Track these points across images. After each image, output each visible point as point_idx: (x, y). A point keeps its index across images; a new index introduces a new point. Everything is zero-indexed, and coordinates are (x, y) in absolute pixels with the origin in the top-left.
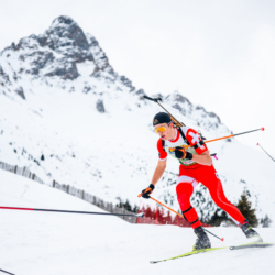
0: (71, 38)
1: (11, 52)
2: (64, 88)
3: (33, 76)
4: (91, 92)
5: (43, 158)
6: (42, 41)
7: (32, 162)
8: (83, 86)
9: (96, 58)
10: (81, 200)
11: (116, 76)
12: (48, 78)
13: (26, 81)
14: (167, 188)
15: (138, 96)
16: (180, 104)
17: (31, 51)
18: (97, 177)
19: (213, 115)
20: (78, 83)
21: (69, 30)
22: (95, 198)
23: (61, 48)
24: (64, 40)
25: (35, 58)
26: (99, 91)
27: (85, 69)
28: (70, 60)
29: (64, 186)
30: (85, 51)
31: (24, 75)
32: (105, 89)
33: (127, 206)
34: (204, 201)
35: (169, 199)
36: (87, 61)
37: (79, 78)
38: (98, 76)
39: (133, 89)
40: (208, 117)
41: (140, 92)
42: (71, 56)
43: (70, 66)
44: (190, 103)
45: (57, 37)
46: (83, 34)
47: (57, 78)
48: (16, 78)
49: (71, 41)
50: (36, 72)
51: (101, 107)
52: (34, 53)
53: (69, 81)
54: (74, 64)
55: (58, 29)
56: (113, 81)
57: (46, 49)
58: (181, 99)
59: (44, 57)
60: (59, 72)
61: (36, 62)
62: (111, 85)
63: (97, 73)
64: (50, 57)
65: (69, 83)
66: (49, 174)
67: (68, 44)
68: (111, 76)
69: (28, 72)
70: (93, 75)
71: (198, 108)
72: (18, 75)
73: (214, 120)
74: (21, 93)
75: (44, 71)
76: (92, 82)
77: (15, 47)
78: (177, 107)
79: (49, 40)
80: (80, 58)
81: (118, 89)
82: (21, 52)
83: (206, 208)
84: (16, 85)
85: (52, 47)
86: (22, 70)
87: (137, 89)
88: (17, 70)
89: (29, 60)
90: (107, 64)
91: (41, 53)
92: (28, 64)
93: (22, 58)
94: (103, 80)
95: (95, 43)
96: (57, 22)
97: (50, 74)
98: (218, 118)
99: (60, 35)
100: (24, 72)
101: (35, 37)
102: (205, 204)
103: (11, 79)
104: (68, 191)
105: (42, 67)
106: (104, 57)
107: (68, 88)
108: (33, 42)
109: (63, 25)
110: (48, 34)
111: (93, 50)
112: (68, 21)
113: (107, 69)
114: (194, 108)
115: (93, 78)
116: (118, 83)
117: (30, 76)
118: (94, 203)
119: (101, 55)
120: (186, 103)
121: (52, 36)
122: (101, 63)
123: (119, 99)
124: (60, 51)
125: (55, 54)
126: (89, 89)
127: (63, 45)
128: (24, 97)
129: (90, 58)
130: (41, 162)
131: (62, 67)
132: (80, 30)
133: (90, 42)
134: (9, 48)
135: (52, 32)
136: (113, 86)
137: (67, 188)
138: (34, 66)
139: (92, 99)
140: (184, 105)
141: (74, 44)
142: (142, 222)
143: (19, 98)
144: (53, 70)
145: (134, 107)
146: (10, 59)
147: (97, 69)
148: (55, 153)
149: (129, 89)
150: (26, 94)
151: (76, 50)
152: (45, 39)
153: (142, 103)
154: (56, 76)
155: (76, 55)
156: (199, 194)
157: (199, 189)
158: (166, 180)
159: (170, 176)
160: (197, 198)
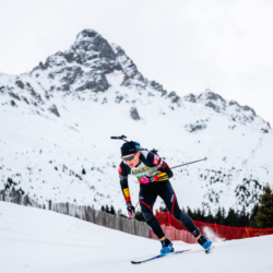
0: (97, 50)
1: (39, 71)
2: (96, 100)
3: (64, 93)
4: (123, 101)
5: (84, 172)
6: (69, 57)
7: (73, 177)
8: (115, 96)
9: (124, 67)
11: (146, 83)
12: (79, 92)
13: (58, 99)
14: (210, 187)
15: (170, 100)
16: (214, 102)
17: (60, 68)
19: (247, 108)
20: (110, 94)
21: (94, 43)
23: (88, 62)
24: (90, 53)
25: (64, 74)
26: (130, 99)
27: (115, 79)
28: (99, 72)
30: (112, 61)
31: (55, 93)
32: (138, 96)
34: (249, 195)
35: (213, 197)
36: (116, 71)
37: (110, 89)
38: (128, 84)
39: (164, 92)
40: (242, 111)
41: (172, 94)
42: (99, 68)
43: (99, 78)
44: (223, 100)
45: (83, 51)
46: (108, 45)
47: (89, 92)
48: (47, 97)
49: (98, 53)
50: (66, 88)
51: (135, 115)
52: (63, 70)
53: (100, 93)
54: (103, 75)
55: (83, 43)
56: (144, 87)
57: (74, 64)
58: (214, 96)
59: (72, 72)
60: (89, 86)
61: (65, 79)
62: (143, 91)
63: (126, 81)
64: (79, 72)
65: (101, 95)
66: (93, 187)
67: (95, 56)
68: (141, 83)
69: (59, 89)
70: (123, 84)
71: (231, 103)
72: (50, 93)
73: (249, 113)
74: (55, 111)
75: (74, 87)
76: (124, 90)
77: (43, 66)
78: (211, 105)
79: (75, 55)
80: (109, 69)
81: (150, 94)
82: (49, 70)
83: (252, 201)
84: (49, 104)
85: (79, 62)
86: (52, 88)
87: (168, 93)
88: (48, 88)
89: (58, 77)
90: (136, 72)
91: (70, 69)
92: (57, 82)
93: (51, 76)
94: (134, 87)
95: (121, 52)
96: (81, 36)
97: (81, 89)
98: (253, 111)
99: (86, 49)
100: (55, 90)
101: (61, 54)
102: (250, 198)
103: (43, 98)
105: (72, 82)
106: (132, 65)
107: (101, 100)
108: (60, 59)
109: (87, 39)
110: (74, 49)
111: (120, 59)
112: (92, 34)
113: (137, 77)
114: (227, 104)
115: (124, 87)
116: (149, 89)
117: (62, 93)
119: (129, 64)
120: (219, 100)
121: (78, 51)
122: (130, 71)
123: (151, 104)
124: (88, 65)
125: (84, 68)
126: (121, 98)
127: (90, 59)
128: (58, 115)
129: (119, 67)
130: (83, 176)
131: (91, 80)
132: (105, 41)
133: (116, 52)
134: (37, 68)
135: (78, 47)
136: (145, 93)
138: (64, 83)
139: (126, 108)
140: (217, 103)
141: (101, 56)
143: (53, 116)
144: (83, 84)
145: (168, 110)
146: (39, 79)
147: (127, 78)
148: (96, 166)
149: (160, 93)
150: (59, 111)
151: (104, 62)
152: (72, 54)
153: (175, 105)
154: (87, 90)
155: (104, 66)
156: (243, 188)
157: (242, 183)
158: (209, 178)
159: (212, 174)
160: (242, 193)
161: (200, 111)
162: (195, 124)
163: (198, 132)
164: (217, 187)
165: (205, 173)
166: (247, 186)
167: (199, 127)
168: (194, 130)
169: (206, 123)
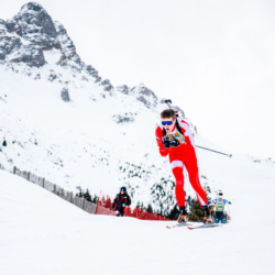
0: (39, 25)
2: (29, 75)
4: (57, 80)
5: (5, 144)
6: (10, 27)
8: (49, 73)
9: (63, 46)
10: (41, 188)
11: (82, 66)
12: (14, 64)
14: (127, 180)
15: (103, 87)
16: (145, 97)
18: (59, 166)
19: (177, 109)
20: (44, 71)
21: (38, 17)
22: (55, 186)
23: (28, 35)
24: (32, 27)
25: (2, 43)
26: (64, 79)
27: (52, 56)
28: (37, 47)
29: (25, 173)
30: (52, 39)
32: (71, 78)
33: (87, 196)
34: (164, 195)
36: (54, 49)
37: (45, 66)
38: (64, 64)
39: (99, 79)
41: (105, 82)
42: (38, 43)
43: (37, 53)
44: (155, 97)
45: (26, 23)
46: (51, 22)
47: (23, 65)
49: (39, 28)
50: (1, 57)
51: (65, 96)
52: (1, 38)
53: (35, 68)
54: (41, 51)
55: (27, 15)
56: (79, 70)
57: (14, 35)
58: (146, 91)
59: (11, 43)
60: (25, 59)
61: (3, 47)
62: (77, 74)
63: (63, 61)
64: (17, 43)
65: (35, 70)
67: (36, 31)
68: (77, 65)
70: (59, 63)
71: (163, 102)
75: (10, 57)
76: (58, 70)
78: (142, 100)
79: (17, 26)
80: (48, 46)
81: (84, 78)
83: (166, 201)
85: (19, 33)
87: (103, 80)
90: (74, 53)
91: (8, 39)
94: (70, 68)
95: (63, 31)
96: (26, 8)
97: (17, 61)
98: (182, 113)
99: (29, 22)
101: (3, 23)
102: (165, 198)
104: (28, 179)
105: (8, 53)
106: (72, 46)
107: (34, 75)
108: (1, 27)
109: (31, 12)
110: (17, 19)
111: (61, 38)
112: (37, 8)
113: (74, 58)
114: (159, 102)
115: (59, 66)
116: (84, 73)
118: (54, 192)
119: (69, 44)
120: (151, 96)
121: (20, 22)
122: (68, 52)
123: (83, 88)
124: (27, 38)
125: (23, 40)
126: (55, 77)
127: (31, 32)
129: (58, 46)
131: (28, 53)
132: (49, 17)
133: (58, 30)
135: (20, 18)
136: (79, 75)
137: (27, 175)
138: (1, 52)
139: (57, 87)
140: (149, 99)
141: (42, 32)
142: (101, 213)
144: (20, 56)
145: (99, 97)
147: (64, 58)
148: (18, 140)
149: (95, 79)
151: (44, 37)
152: (13, 25)
153: (107, 93)
154: (22, 63)
155: (43, 42)
156: (160, 187)
157: (159, 182)
158: (127, 171)
159: (132, 168)
160: (157, 191)
161: (130, 104)
162: (123, 116)
163: (125, 123)
164: (134, 181)
165: (125, 166)
166: (164, 186)
167: (127, 119)
168: (121, 121)
169: (134, 116)
